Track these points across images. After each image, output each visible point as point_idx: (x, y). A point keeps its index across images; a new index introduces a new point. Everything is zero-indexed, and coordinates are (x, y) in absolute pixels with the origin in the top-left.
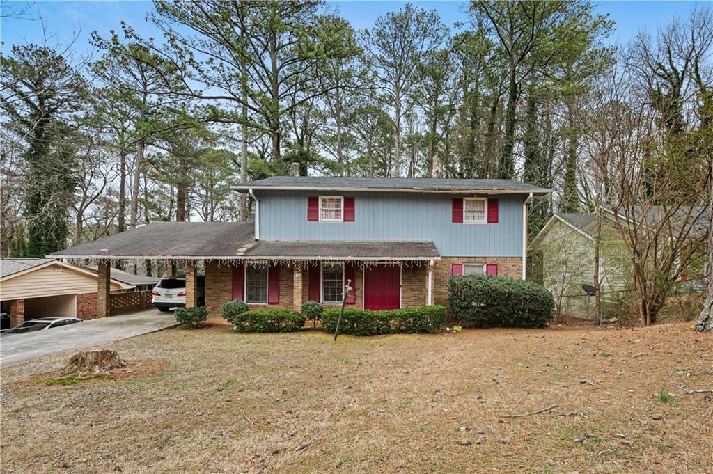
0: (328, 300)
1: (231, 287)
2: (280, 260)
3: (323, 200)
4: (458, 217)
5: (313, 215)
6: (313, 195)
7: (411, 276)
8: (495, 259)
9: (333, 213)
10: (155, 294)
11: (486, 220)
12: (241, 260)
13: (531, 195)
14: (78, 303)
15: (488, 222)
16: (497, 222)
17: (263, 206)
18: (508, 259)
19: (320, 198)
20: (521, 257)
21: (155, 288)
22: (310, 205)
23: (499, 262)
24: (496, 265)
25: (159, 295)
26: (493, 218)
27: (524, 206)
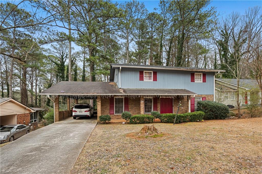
0: (146, 112)
1: (109, 108)
2: (141, 95)
3: (145, 72)
4: (193, 80)
5: (141, 79)
6: (141, 70)
7: (177, 102)
8: (205, 96)
9: (148, 78)
10: (74, 111)
11: (202, 81)
12: (126, 95)
13: (219, 72)
14: (17, 119)
15: (203, 82)
16: (205, 82)
17: (122, 74)
18: (209, 95)
19: (144, 71)
20: (213, 95)
21: (73, 109)
22: (140, 74)
23: (206, 97)
24: (205, 98)
25: (77, 112)
26: (204, 81)
27: (214, 76)
